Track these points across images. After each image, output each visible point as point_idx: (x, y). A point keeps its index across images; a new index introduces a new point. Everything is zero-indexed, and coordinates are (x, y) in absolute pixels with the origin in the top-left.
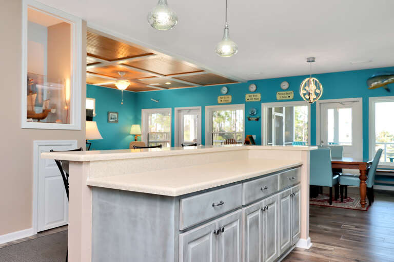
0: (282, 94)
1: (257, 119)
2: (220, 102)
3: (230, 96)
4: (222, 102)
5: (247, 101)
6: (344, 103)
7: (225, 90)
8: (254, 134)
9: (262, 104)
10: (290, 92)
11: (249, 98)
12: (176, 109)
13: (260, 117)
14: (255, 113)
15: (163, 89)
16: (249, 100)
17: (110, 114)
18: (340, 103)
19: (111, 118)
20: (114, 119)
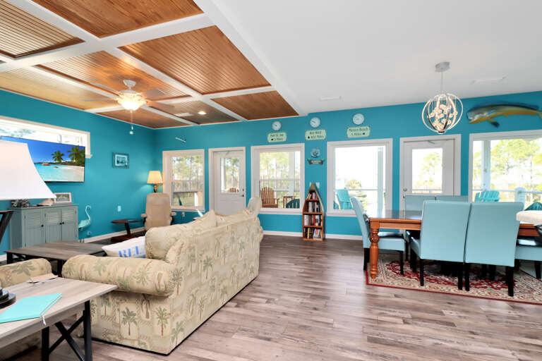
0: (355, 130)
2: (270, 141)
3: (284, 134)
4: (273, 141)
5: (307, 139)
6: (433, 142)
7: (277, 126)
8: (318, 181)
9: (328, 143)
10: (365, 128)
11: (311, 136)
12: (210, 150)
13: (325, 160)
14: (319, 155)
15: (192, 124)
16: (310, 139)
17: (116, 156)
18: (429, 141)
19: (118, 162)
20: (122, 162)
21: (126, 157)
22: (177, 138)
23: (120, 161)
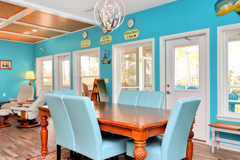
0: (129, 33)
1: (109, 63)
2: (82, 47)
3: (89, 40)
4: (84, 47)
5: (101, 43)
6: (189, 38)
7: (85, 35)
8: (106, 78)
9: (113, 46)
10: (136, 30)
11: (103, 41)
13: (111, 60)
14: (107, 56)
15: (47, 39)
16: (103, 43)
17: (2, 62)
18: (186, 38)
19: (3, 66)
20: (7, 66)
21: (10, 63)
22: (41, 49)
23: (5, 65)
